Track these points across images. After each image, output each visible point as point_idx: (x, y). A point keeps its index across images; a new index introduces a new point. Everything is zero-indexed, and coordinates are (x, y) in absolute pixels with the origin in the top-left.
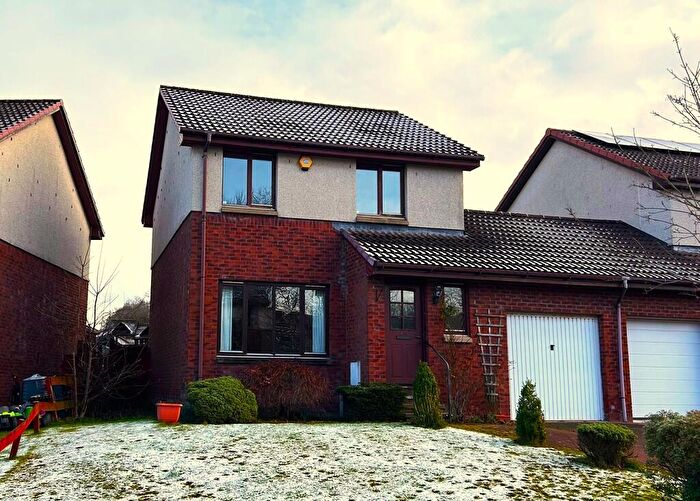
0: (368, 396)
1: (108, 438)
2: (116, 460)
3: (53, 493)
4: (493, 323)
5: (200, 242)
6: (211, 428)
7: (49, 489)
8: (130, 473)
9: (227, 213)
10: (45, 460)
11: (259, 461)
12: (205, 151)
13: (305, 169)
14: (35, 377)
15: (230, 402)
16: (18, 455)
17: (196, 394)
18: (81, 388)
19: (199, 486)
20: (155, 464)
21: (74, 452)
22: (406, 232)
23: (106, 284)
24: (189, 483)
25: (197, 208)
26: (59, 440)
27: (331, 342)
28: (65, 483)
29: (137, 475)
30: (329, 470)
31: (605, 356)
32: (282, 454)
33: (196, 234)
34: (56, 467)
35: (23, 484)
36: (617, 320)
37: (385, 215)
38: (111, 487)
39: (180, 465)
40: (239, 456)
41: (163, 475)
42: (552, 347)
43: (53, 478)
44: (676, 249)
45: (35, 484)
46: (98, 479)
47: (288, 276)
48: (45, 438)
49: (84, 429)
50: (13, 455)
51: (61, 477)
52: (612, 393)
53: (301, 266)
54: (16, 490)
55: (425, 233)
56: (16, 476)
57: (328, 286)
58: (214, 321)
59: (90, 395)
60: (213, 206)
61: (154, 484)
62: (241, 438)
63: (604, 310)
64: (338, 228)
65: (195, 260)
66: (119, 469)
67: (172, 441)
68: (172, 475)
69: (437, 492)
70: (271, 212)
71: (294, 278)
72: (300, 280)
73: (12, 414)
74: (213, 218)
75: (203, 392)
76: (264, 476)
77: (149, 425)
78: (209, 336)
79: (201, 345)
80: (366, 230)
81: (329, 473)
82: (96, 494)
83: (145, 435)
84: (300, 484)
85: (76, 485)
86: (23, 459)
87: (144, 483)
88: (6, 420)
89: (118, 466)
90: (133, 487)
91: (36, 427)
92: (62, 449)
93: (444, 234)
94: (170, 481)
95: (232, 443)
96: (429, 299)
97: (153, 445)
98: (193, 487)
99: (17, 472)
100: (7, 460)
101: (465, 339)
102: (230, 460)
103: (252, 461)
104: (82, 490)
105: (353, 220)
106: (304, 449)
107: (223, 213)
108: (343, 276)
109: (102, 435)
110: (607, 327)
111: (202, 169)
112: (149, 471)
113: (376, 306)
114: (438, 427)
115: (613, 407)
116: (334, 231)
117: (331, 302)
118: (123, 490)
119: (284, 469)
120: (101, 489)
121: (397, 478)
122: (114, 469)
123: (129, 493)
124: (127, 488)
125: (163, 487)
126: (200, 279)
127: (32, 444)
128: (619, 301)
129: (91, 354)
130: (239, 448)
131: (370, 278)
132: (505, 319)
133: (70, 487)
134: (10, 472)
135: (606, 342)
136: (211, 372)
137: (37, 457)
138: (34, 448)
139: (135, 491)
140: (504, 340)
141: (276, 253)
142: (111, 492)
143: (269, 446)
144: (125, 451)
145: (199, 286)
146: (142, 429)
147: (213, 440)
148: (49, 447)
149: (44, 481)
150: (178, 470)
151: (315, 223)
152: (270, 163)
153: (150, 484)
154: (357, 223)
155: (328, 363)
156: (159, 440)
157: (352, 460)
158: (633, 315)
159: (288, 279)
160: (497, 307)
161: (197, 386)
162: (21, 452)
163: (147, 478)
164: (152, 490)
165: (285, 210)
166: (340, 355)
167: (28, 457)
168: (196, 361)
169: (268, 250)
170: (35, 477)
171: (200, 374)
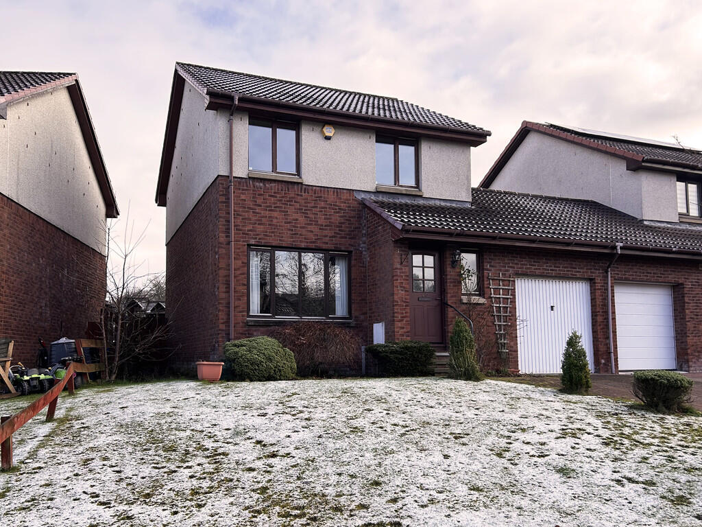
0: (401, 353)
1: (152, 397)
2: (169, 420)
3: (106, 459)
4: (504, 285)
5: (228, 206)
6: (258, 384)
7: (100, 454)
8: (188, 433)
9: (254, 179)
10: (88, 421)
11: (325, 416)
12: (232, 115)
13: (328, 138)
14: (63, 340)
15: (270, 360)
16: (55, 417)
17: (236, 353)
18: (111, 350)
19: (271, 445)
20: (214, 422)
21: (119, 412)
22: (421, 202)
23: (133, 248)
24: (259, 442)
25: (224, 172)
26: (97, 401)
27: (353, 306)
28: (117, 446)
29: (198, 436)
30: (402, 423)
31: (596, 315)
32: (345, 410)
33: (223, 199)
34: (102, 428)
35: (66, 449)
36: (607, 284)
37: (401, 186)
38: (172, 449)
39: (242, 422)
40: (301, 412)
41: (228, 434)
42: (552, 307)
43: (102, 441)
44: (645, 223)
45: (81, 449)
46: (155, 441)
47: (314, 242)
48: (82, 399)
49: (123, 390)
50: (50, 417)
51: (110, 439)
52: (602, 348)
53: (326, 232)
54: (59, 457)
55: (438, 203)
56: (57, 439)
57: (350, 252)
58: (244, 285)
59: (121, 357)
60: (240, 171)
61: (220, 444)
62: (293, 394)
63: (597, 275)
64: (360, 197)
65: (224, 225)
66: (176, 429)
67: (222, 399)
68: (237, 434)
69: (528, 443)
70: (296, 179)
71: (319, 244)
72: (325, 246)
73: (42, 377)
74: (240, 183)
75: (243, 351)
76: (338, 432)
77: (192, 384)
78: (240, 300)
79: (232, 309)
80: (385, 199)
81: (403, 427)
82: (157, 458)
83: (191, 394)
84: (380, 439)
85: (130, 449)
86: (62, 421)
87: (209, 444)
88: (35, 383)
89: (174, 426)
90: (198, 449)
91: (71, 388)
92: (105, 410)
93: (454, 205)
94: (238, 440)
95: (287, 399)
96: (448, 262)
97: (203, 403)
98: (265, 445)
99: (57, 435)
100: (43, 423)
101: (482, 300)
102: (293, 415)
103: (317, 416)
104: (139, 455)
105: (373, 190)
106: (364, 403)
107: (250, 178)
108: (364, 243)
109: (144, 394)
110: (599, 289)
111: (228, 132)
112: (210, 430)
113: (401, 269)
114: (477, 379)
115: (603, 361)
116: (356, 200)
117: (353, 268)
118: (187, 452)
119: (355, 423)
120: (161, 452)
121: (477, 430)
122: (170, 429)
123: (194, 455)
124: (191, 449)
125: (231, 447)
126: (229, 243)
127: (68, 405)
128: (608, 268)
129: (120, 317)
130: (297, 403)
131: (396, 242)
132: (514, 281)
133: (124, 451)
134: (49, 436)
135: (598, 303)
136: (242, 334)
137: (78, 418)
138: (71, 409)
139: (200, 453)
140: (513, 301)
141: (302, 220)
142: (173, 455)
143: (327, 401)
144: (176, 410)
145: (229, 250)
146: (185, 388)
147: (265, 396)
148: (89, 408)
149: (91, 445)
150: (241, 428)
151: (337, 191)
152: (293, 133)
153: (215, 445)
154: (377, 192)
155: (352, 325)
156: (208, 397)
157: (420, 413)
158: (621, 279)
159: (313, 245)
160: (507, 271)
161: (235, 345)
162: (59, 414)
163: (210, 437)
164: (220, 451)
165: (309, 178)
166: (362, 317)
167: (66, 419)
168: (227, 322)
169: (295, 216)
170: (80, 441)
171: (232, 336)
